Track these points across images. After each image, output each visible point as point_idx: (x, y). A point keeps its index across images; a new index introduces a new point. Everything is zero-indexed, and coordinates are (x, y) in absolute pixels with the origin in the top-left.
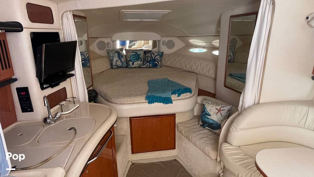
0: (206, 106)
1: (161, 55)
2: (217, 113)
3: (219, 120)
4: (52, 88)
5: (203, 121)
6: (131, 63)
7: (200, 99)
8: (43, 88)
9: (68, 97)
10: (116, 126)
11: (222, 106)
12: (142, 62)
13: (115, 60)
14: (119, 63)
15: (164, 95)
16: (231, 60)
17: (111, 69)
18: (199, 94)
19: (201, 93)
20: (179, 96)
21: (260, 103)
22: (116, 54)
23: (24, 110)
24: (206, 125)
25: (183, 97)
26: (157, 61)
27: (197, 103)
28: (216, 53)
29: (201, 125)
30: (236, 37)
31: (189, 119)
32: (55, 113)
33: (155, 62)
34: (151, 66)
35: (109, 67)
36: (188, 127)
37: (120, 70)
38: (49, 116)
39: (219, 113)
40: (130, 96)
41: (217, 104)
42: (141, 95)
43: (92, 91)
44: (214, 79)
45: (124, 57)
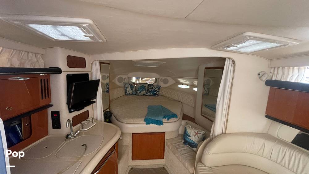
0: (187, 129)
1: (159, 87)
2: (195, 136)
3: (197, 141)
4: (78, 111)
5: (185, 140)
6: (139, 92)
7: (183, 122)
8: (70, 112)
9: (89, 117)
10: (122, 138)
11: (199, 130)
12: (146, 92)
13: (128, 90)
14: (131, 92)
15: (158, 119)
16: (207, 94)
17: (125, 96)
18: (183, 119)
19: (185, 117)
20: (168, 120)
21: (226, 133)
22: (130, 86)
23: (54, 127)
24: (187, 143)
25: (171, 121)
26: (156, 92)
27: (181, 124)
28: (195, 89)
29: (183, 143)
30: (209, 79)
31: (175, 137)
32: (76, 130)
33: (155, 92)
34: (152, 95)
35: (124, 94)
36: (174, 143)
37: (131, 96)
38: (71, 133)
39: (197, 135)
40: (133, 118)
41: (195, 128)
42: (141, 117)
43: (108, 112)
44: (194, 108)
45: (134, 88)
